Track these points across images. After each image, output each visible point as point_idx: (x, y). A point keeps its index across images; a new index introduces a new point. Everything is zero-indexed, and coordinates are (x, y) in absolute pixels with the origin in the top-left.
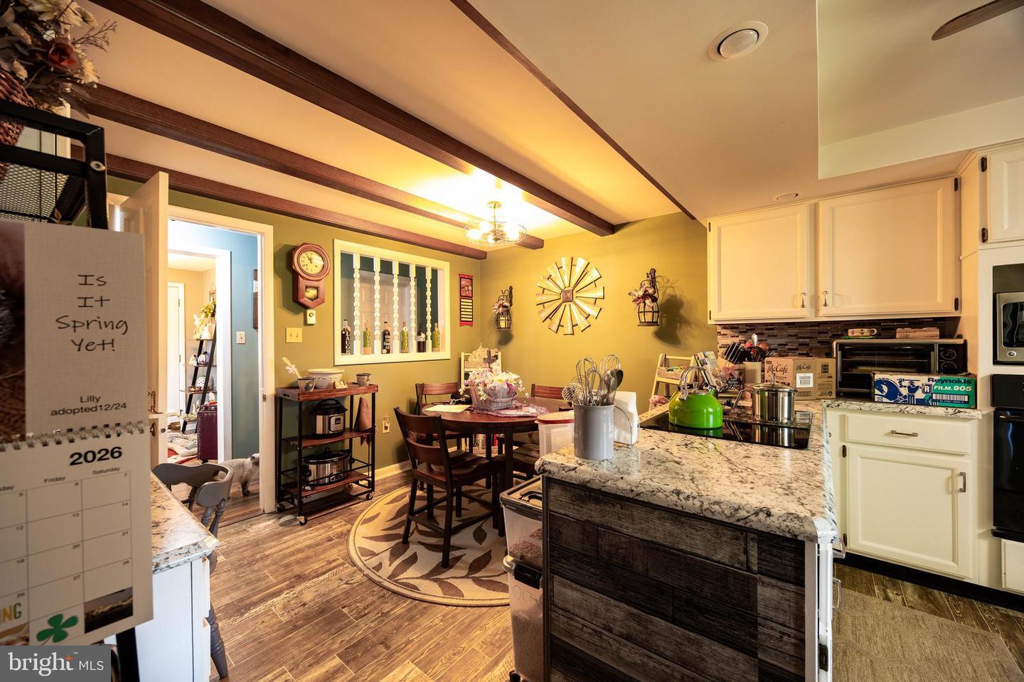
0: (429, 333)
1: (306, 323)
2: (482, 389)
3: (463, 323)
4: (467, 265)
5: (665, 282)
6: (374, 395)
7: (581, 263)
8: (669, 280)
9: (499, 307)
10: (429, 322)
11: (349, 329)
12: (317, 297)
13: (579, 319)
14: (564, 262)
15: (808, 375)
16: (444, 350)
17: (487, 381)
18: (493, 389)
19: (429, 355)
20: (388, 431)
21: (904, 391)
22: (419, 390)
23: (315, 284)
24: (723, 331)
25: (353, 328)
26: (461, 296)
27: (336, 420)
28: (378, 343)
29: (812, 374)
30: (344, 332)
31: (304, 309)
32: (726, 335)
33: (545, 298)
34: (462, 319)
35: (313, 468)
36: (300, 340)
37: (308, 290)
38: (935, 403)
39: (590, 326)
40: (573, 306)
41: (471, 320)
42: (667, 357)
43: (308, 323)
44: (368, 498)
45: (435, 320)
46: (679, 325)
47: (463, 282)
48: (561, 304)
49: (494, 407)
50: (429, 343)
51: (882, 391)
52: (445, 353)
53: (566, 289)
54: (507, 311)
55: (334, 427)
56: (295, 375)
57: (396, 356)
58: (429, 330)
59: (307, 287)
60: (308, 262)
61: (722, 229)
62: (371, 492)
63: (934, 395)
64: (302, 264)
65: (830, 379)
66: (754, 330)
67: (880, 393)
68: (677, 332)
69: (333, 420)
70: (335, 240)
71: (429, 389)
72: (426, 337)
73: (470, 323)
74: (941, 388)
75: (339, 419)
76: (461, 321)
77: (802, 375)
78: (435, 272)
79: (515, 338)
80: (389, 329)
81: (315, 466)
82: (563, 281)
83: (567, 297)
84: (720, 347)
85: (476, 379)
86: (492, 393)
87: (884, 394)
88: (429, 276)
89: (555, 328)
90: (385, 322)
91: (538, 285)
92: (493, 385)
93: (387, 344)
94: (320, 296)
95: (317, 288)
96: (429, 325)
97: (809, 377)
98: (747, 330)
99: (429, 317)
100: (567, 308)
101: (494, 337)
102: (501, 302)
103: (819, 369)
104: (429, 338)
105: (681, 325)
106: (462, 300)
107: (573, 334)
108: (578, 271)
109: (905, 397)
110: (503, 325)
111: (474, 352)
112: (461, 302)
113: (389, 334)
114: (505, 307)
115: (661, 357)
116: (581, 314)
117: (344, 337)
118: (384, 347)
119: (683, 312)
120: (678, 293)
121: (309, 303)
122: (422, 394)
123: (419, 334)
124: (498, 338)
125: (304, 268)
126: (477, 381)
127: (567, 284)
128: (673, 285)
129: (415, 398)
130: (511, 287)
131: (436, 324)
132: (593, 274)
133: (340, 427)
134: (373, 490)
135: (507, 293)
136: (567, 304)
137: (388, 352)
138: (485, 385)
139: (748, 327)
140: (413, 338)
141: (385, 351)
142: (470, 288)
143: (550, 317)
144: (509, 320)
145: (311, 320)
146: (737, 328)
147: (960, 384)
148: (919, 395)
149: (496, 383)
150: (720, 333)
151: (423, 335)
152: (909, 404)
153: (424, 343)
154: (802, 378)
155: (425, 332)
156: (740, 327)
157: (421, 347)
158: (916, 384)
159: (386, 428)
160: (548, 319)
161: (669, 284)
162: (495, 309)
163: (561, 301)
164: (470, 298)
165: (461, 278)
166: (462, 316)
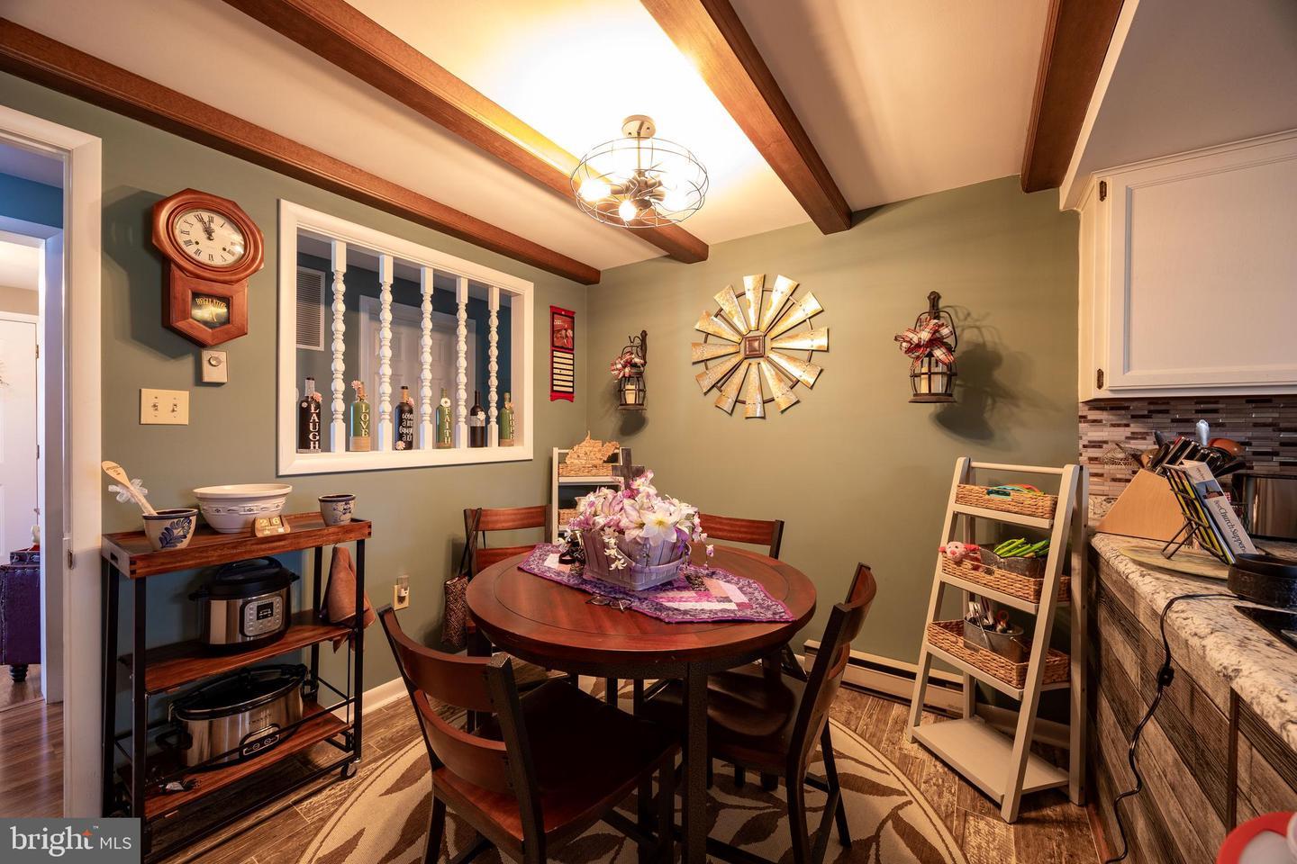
0: (494, 412)
1: (199, 380)
2: (613, 541)
3: (556, 395)
4: (566, 293)
5: (961, 316)
6: (361, 545)
7: (782, 285)
8: (969, 314)
9: (624, 367)
10: (493, 390)
11: (319, 397)
12: (227, 321)
13: (777, 389)
14: (750, 282)
16: (521, 442)
17: (624, 523)
18: (641, 544)
19: (493, 452)
20: (406, 604)
22: (470, 521)
23: (219, 289)
24: (1093, 415)
25: (329, 397)
27: (260, 608)
28: (386, 429)
30: (305, 405)
31: (193, 347)
32: (1100, 421)
33: (708, 353)
34: (555, 388)
35: (199, 728)
36: (182, 417)
37: (199, 301)
39: (798, 402)
40: (764, 365)
41: (571, 390)
42: (974, 464)
43: (206, 379)
44: (344, 776)
45: (504, 387)
46: (989, 401)
47: (558, 322)
48: (741, 361)
49: (640, 585)
50: (494, 428)
52: (523, 449)
53: (751, 334)
54: (638, 376)
55: (253, 627)
56: (137, 507)
57: (426, 454)
58: (493, 405)
59: (196, 295)
60: (202, 236)
61: (1137, 192)
62: (351, 759)
64: (181, 239)
66: (1167, 412)
68: (987, 415)
69: (251, 610)
70: (283, 202)
71: (489, 518)
72: (488, 420)
73: (569, 396)
75: (270, 606)
76: (553, 391)
78: (506, 297)
79: (650, 424)
80: (412, 401)
81: (205, 723)
82: (746, 319)
83: (754, 349)
84: (1084, 446)
85: (595, 515)
86: (637, 551)
88: (495, 306)
89: (727, 405)
90: (403, 388)
91: (697, 327)
92: (642, 533)
93: (405, 431)
94: (236, 319)
95: (227, 300)
96: (494, 397)
98: (1149, 411)
99: (494, 382)
100: (754, 369)
101: (612, 422)
102: (628, 357)
104: (493, 420)
105: (994, 402)
106: (556, 354)
107: (764, 418)
108: (776, 299)
110: (630, 398)
111: (575, 448)
112: (553, 357)
113: (411, 412)
114: (634, 365)
115: (961, 462)
116: (781, 380)
117: (304, 415)
118: (400, 437)
119: (999, 375)
120: (989, 338)
121: (205, 334)
122: (477, 530)
123: (473, 412)
124: (620, 423)
125: (190, 250)
126: (601, 520)
127: (753, 325)
128: (978, 324)
129: (461, 534)
130: (644, 332)
131: (507, 395)
132: (810, 305)
133: (274, 623)
134: (358, 754)
135: (638, 341)
136: (754, 361)
137: (409, 446)
138: (622, 532)
139: (1152, 407)
140: (462, 419)
141: (401, 444)
142: (570, 333)
143: (718, 385)
144: (641, 391)
145: (210, 374)
146: (1127, 408)
149: (651, 531)
150: (1084, 417)
151: (481, 415)
153: (484, 430)
155: (486, 409)
156: (1132, 405)
157: (478, 438)
159: (401, 599)
160: (715, 389)
161: (969, 322)
162: (618, 369)
163: (741, 356)
164: (570, 351)
166: (555, 382)
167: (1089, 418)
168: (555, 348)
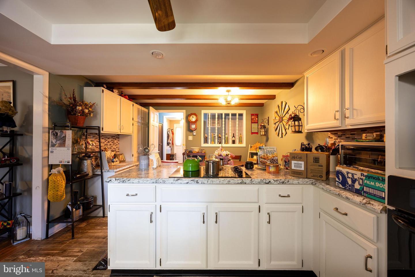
0: (237, 137)
3: (252, 133)
4: (254, 110)
7: (284, 104)
13: (284, 131)
15: (300, 162)
16: (243, 143)
19: (236, 145)
21: (350, 181)
23: (194, 124)
26: (252, 122)
29: (303, 162)
30: (205, 137)
31: (192, 131)
33: (276, 121)
34: (252, 132)
36: (192, 139)
38: (365, 194)
39: (287, 133)
40: (282, 124)
41: (257, 132)
43: (194, 135)
47: (253, 117)
48: (279, 124)
50: (237, 140)
51: (339, 179)
52: (244, 145)
53: (280, 117)
60: (192, 118)
63: (365, 187)
65: (321, 167)
67: (338, 181)
74: (368, 182)
77: (296, 162)
79: (269, 139)
80: (220, 136)
83: (281, 120)
87: (340, 181)
89: (278, 134)
94: (197, 127)
96: (237, 134)
97: (301, 164)
99: (237, 131)
103: (311, 160)
106: (252, 124)
107: (282, 137)
108: (283, 107)
109: (350, 185)
110: (262, 133)
111: (254, 145)
113: (220, 138)
116: (284, 128)
121: (193, 129)
127: (281, 114)
130: (268, 117)
135: (266, 120)
137: (220, 143)
140: (230, 138)
142: (257, 119)
143: (277, 130)
144: (265, 132)
146: (337, 134)
147: (380, 181)
148: (357, 186)
150: (329, 137)
152: (351, 191)
154: (296, 163)
158: (356, 177)
163: (279, 122)
164: (257, 123)
165: (251, 115)
166: (252, 130)
167: (331, 137)
168: (252, 123)
